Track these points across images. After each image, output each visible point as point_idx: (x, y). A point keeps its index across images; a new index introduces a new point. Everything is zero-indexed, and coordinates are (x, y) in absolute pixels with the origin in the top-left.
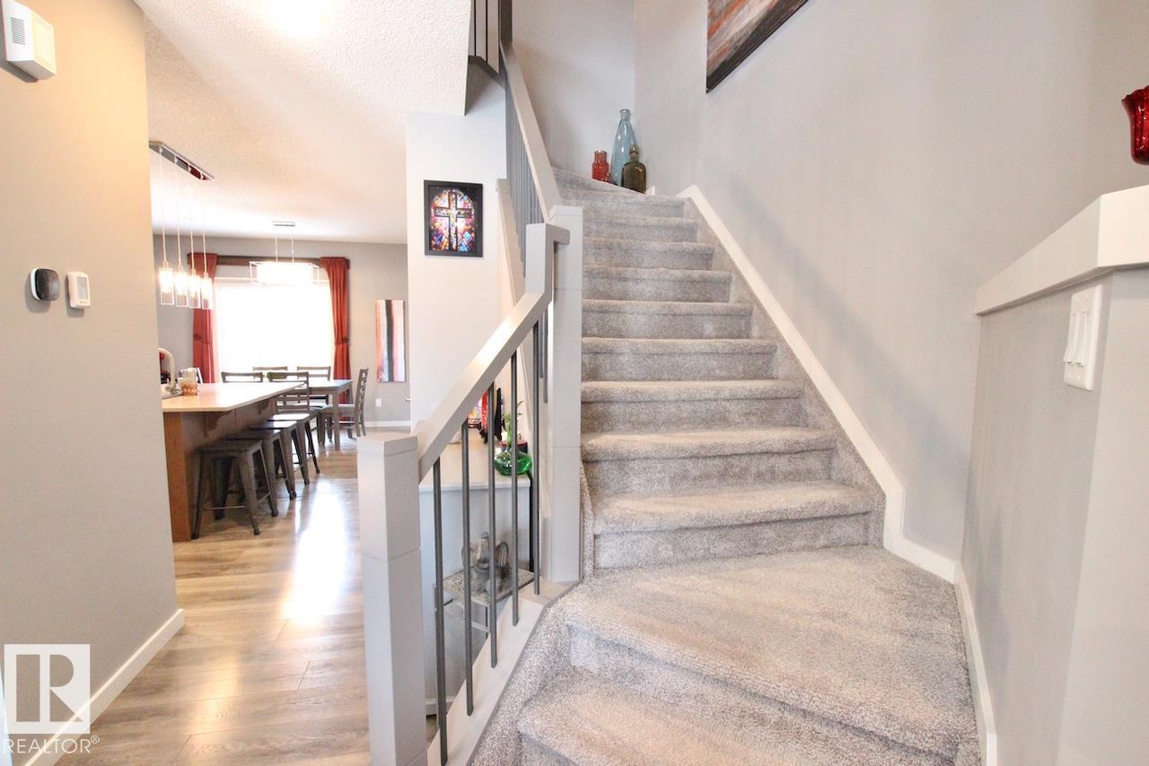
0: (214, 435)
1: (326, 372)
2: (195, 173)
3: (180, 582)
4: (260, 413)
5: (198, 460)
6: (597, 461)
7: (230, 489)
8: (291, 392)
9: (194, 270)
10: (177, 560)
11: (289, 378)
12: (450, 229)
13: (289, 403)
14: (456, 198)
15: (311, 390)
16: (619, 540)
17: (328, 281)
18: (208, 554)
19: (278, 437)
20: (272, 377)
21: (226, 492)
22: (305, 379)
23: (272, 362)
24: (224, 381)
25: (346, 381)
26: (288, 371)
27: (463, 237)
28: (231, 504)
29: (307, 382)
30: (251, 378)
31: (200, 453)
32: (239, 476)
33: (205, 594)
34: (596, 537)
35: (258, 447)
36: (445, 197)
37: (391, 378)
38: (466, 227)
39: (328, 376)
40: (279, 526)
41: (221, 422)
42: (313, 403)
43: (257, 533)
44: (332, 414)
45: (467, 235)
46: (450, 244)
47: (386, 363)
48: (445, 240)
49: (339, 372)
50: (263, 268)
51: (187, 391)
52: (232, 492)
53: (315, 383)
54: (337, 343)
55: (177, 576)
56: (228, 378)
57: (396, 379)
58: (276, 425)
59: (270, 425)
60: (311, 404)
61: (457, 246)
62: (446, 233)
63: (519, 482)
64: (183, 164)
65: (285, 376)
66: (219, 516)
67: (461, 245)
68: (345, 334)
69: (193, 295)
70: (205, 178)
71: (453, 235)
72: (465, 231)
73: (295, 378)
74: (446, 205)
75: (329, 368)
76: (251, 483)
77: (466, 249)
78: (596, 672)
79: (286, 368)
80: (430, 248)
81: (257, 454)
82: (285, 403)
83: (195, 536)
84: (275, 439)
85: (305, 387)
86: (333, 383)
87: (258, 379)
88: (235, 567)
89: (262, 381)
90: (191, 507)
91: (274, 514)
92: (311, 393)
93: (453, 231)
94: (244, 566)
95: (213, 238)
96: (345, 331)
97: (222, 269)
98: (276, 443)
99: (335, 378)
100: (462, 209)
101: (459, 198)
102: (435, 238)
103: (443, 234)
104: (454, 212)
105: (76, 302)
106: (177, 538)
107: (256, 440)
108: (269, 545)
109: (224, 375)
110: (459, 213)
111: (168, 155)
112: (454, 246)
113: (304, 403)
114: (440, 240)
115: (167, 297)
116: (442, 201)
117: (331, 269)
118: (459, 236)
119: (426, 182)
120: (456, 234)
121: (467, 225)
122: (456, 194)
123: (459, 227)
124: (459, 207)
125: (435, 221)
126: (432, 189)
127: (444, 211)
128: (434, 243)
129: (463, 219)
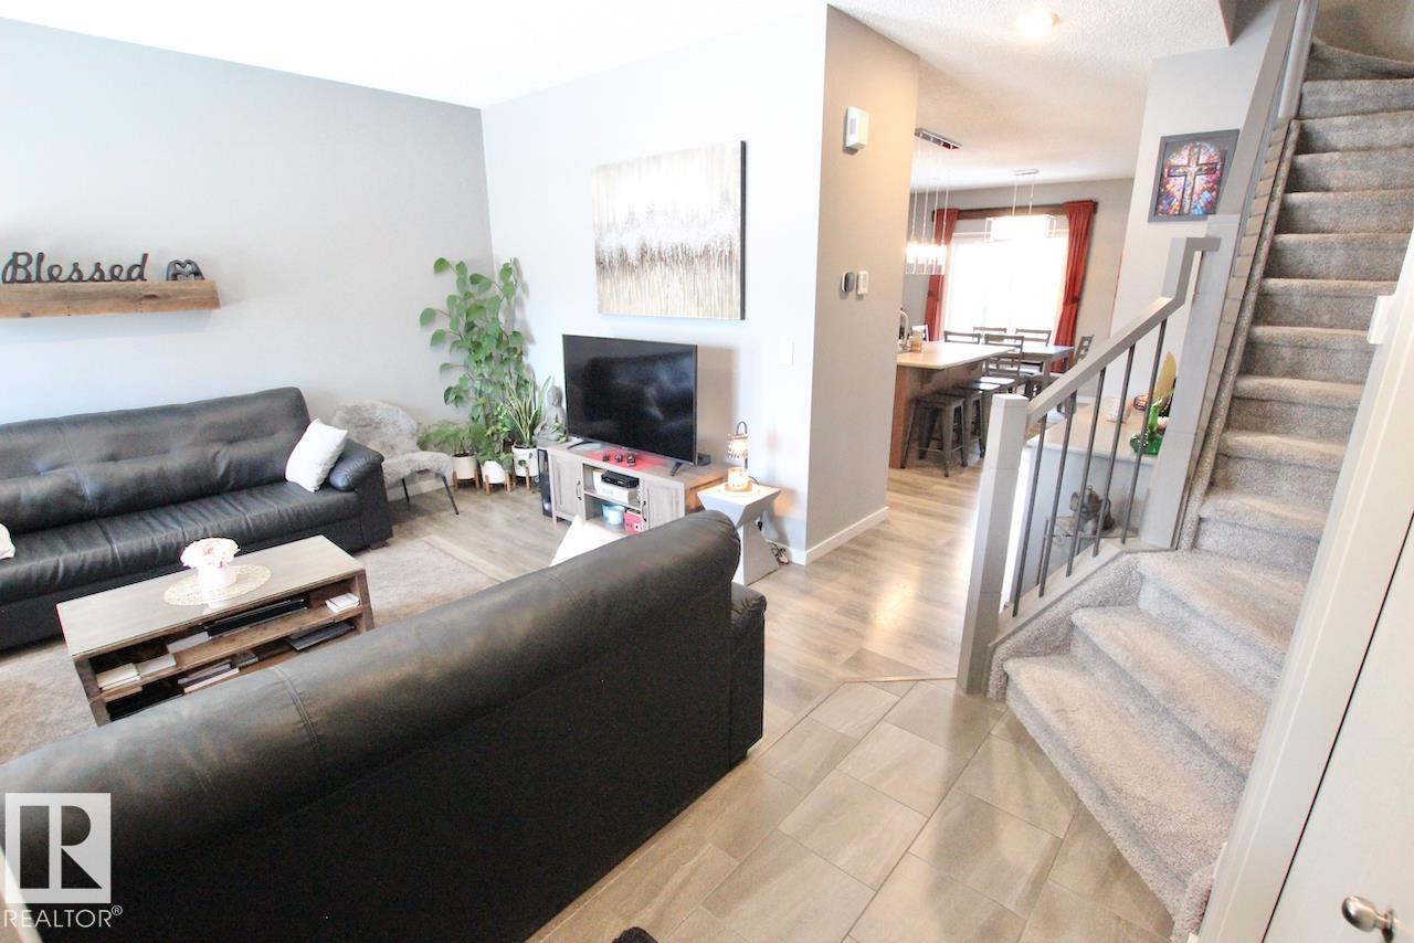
0: (929, 388)
1: (1045, 336)
2: (947, 145)
3: (889, 493)
4: (969, 373)
5: (914, 406)
6: (1241, 458)
7: (934, 436)
8: (1004, 356)
9: (933, 239)
10: (890, 479)
11: (1006, 341)
12: (1184, 190)
13: (1001, 367)
14: (1199, 152)
15: (1024, 355)
16: (1229, 530)
17: (1068, 230)
18: (909, 480)
19: (979, 398)
20: (988, 338)
21: (930, 438)
22: (1019, 342)
23: (993, 322)
24: (946, 341)
25: (1068, 348)
26: (1007, 334)
27: (1199, 198)
28: (933, 448)
29: (1021, 347)
30: (970, 339)
31: (917, 401)
32: (941, 427)
33: (902, 505)
34: (1201, 520)
35: (960, 403)
36: (1185, 153)
38: (1205, 186)
39: (1047, 341)
40: (965, 475)
41: (936, 377)
42: (1025, 369)
43: (947, 476)
44: (1041, 382)
45: (1206, 194)
46: (1181, 207)
48: (1176, 204)
49: (1062, 339)
50: (998, 224)
51: (914, 349)
52: (934, 439)
53: (1029, 348)
54: (1065, 304)
55: (888, 490)
56: (949, 337)
58: (982, 386)
59: (975, 386)
60: (1022, 370)
61: (1190, 209)
62: (1178, 195)
63: (1143, 458)
64: (937, 141)
65: (1001, 338)
66: (922, 456)
67: (1196, 207)
68: (1076, 294)
69: (930, 263)
70: (954, 147)
71: (1186, 197)
72: (1203, 191)
73: (1012, 342)
74: (1185, 162)
75: (1049, 332)
76: (950, 435)
77: (1201, 212)
78: (1155, 616)
79: (1005, 330)
80: (1155, 214)
81: (958, 410)
82: (998, 366)
83: (903, 467)
84: (976, 398)
85: (1018, 351)
86: (1052, 349)
87: (976, 339)
88: (927, 494)
89: (978, 343)
90: (904, 443)
91: (964, 465)
92: (1024, 359)
93: (1188, 191)
94: (932, 495)
95: (955, 193)
96: (1077, 289)
97: (961, 224)
98: (978, 401)
99: (1056, 344)
100: (1206, 164)
101: (1203, 151)
102: (1164, 202)
103: (1173, 197)
104: (1193, 169)
105: (862, 290)
106: (891, 465)
107: (960, 397)
108: (954, 486)
109: (946, 334)
110: (1200, 170)
111: (926, 137)
112: (1186, 210)
113: (1015, 369)
114: (1170, 204)
115: (911, 266)
116: (1180, 159)
117: (1074, 216)
118: (1195, 197)
119: (1163, 138)
120: (1192, 194)
121: (1208, 182)
122: (1200, 147)
123: (1196, 186)
124: (1200, 162)
125: (1168, 183)
126: (1169, 145)
127: (1181, 170)
128: (1161, 207)
129: (1204, 177)
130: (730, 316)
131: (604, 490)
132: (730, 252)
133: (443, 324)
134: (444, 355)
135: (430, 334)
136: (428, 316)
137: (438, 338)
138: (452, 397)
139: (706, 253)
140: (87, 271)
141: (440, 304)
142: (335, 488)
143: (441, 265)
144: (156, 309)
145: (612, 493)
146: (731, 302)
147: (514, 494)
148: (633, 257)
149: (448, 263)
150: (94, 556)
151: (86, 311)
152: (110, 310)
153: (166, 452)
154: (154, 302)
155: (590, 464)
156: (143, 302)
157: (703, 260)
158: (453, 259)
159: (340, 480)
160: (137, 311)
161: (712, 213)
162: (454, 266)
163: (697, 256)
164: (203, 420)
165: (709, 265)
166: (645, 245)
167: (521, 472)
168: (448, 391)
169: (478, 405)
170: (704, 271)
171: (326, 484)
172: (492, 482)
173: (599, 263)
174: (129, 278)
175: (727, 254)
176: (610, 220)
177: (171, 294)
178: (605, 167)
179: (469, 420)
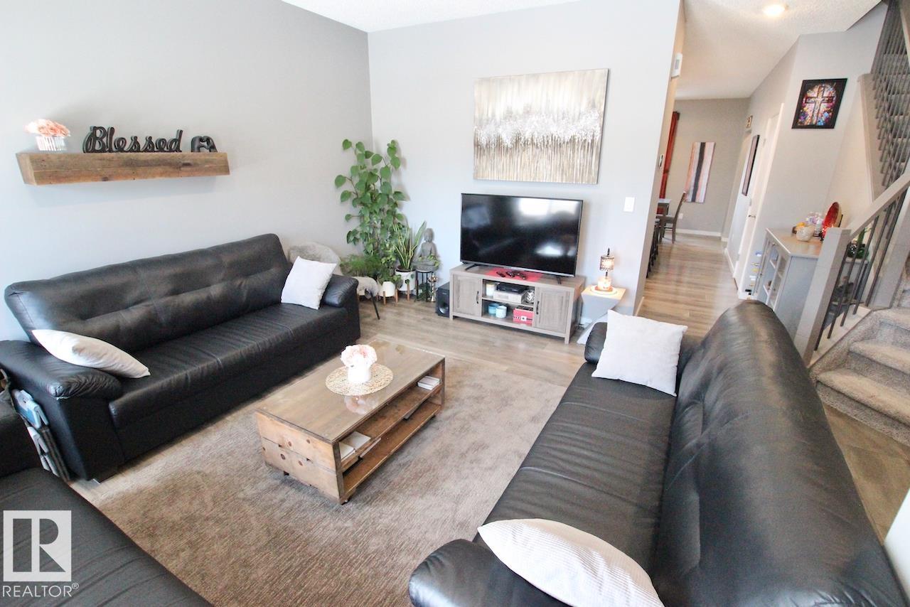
12: (814, 111)
14: (824, 90)
27: (822, 116)
36: (816, 90)
37: (694, 200)
38: (826, 109)
45: (826, 114)
46: (812, 121)
47: (692, 188)
48: (808, 119)
57: (697, 201)
61: (816, 122)
62: (810, 114)
67: (820, 121)
71: (815, 115)
72: (825, 112)
74: (815, 95)
77: (822, 124)
78: (890, 343)
80: (796, 125)
93: (816, 112)
100: (827, 97)
101: (826, 89)
102: (802, 117)
103: (807, 115)
104: (820, 99)
110: (824, 100)
112: (814, 123)
114: (805, 119)
116: (813, 92)
118: (820, 115)
119: (804, 81)
120: (818, 113)
121: (828, 107)
122: (824, 87)
123: (821, 109)
124: (824, 95)
125: (805, 107)
126: (807, 85)
127: (813, 100)
128: (800, 120)
129: (826, 104)
130: (588, 181)
131: (499, 296)
132: (593, 141)
133: (348, 187)
134: (348, 208)
135: (339, 194)
136: (340, 181)
137: (345, 196)
138: (352, 238)
139: (572, 141)
140: (142, 143)
141: (346, 172)
142: (332, 306)
143: (346, 144)
144: (190, 174)
145: (507, 297)
146: (590, 173)
147: (401, 303)
148: (508, 142)
149: (350, 143)
150: (208, 366)
151: (145, 176)
152: (161, 174)
153: (208, 285)
154: (188, 169)
155: (487, 279)
156: (182, 169)
157: (569, 145)
158: (354, 141)
159: (335, 299)
160: (178, 176)
161: (580, 114)
162: (354, 146)
163: (564, 143)
164: (227, 259)
165: (574, 148)
166: (520, 134)
167: (404, 288)
168: (349, 233)
169: (369, 244)
170: (570, 152)
171: (323, 303)
172: (387, 295)
173: (477, 145)
174: (171, 151)
175: (590, 141)
176: (490, 115)
177: (199, 163)
178: (488, 80)
179: (364, 254)
